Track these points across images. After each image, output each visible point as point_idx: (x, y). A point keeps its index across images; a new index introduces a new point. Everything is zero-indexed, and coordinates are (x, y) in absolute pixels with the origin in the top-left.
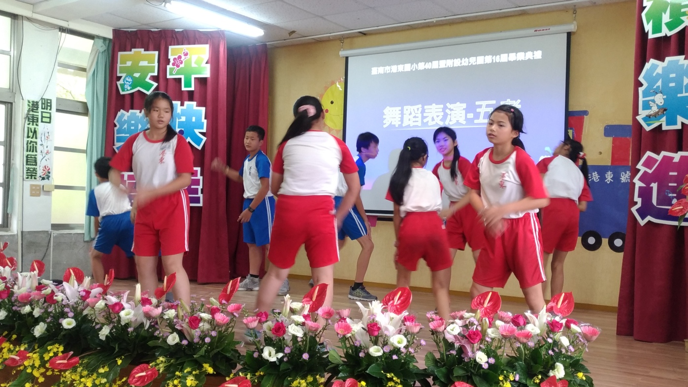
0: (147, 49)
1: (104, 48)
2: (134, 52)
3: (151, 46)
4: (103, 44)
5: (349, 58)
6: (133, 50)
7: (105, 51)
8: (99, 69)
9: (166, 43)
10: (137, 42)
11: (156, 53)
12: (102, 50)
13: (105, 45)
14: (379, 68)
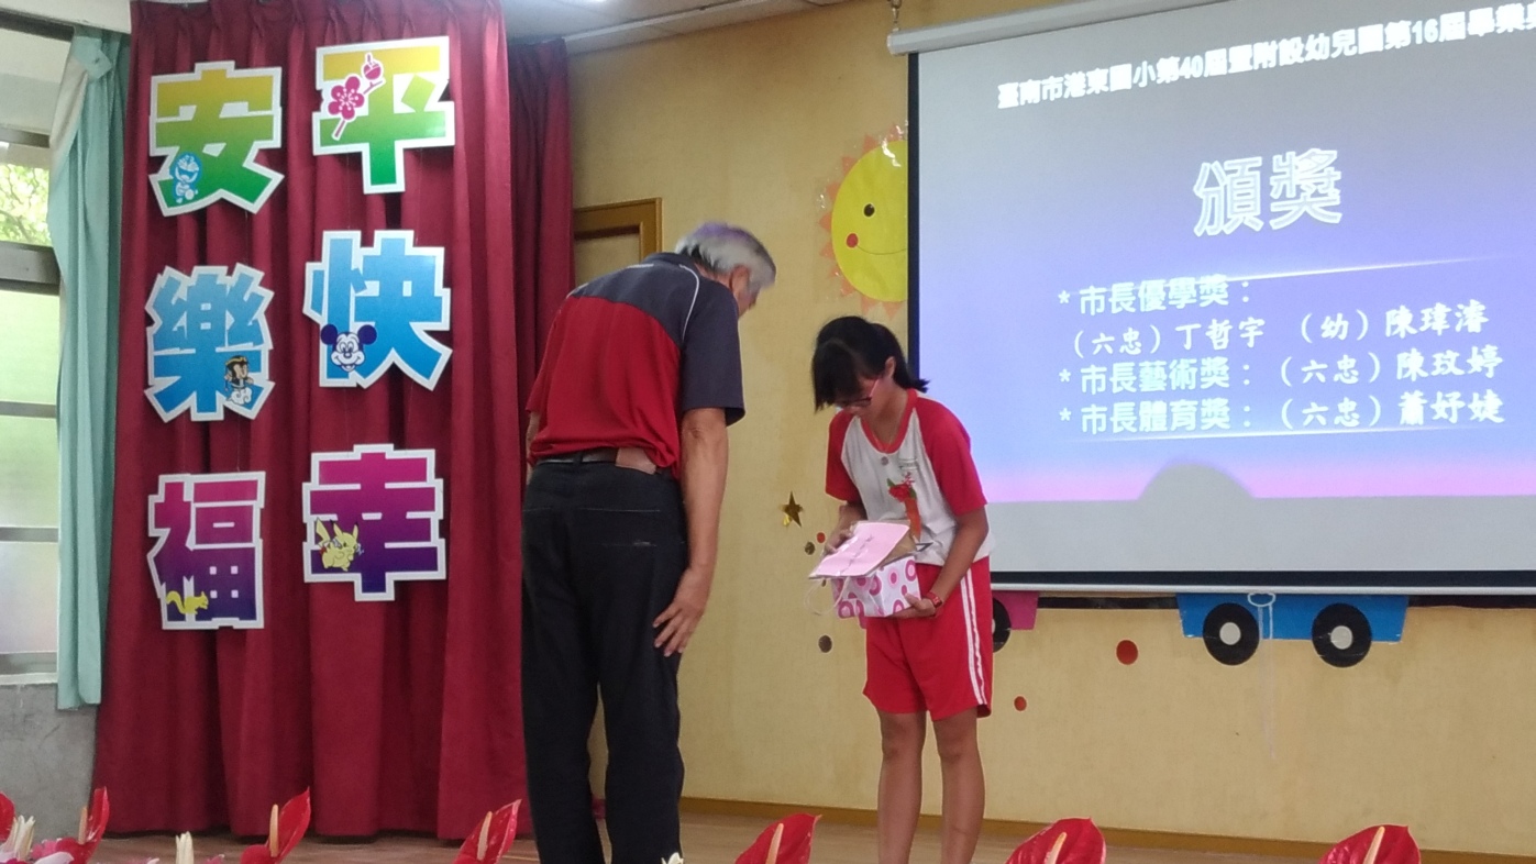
0: (243, 63)
1: (106, 65)
2: (204, 72)
3: (258, 50)
4: (101, 54)
5: (920, 56)
6: (199, 66)
7: (108, 74)
8: (90, 135)
9: (307, 38)
10: (213, 42)
11: (276, 73)
12: (97, 71)
13: (108, 55)
14: (1023, 85)
